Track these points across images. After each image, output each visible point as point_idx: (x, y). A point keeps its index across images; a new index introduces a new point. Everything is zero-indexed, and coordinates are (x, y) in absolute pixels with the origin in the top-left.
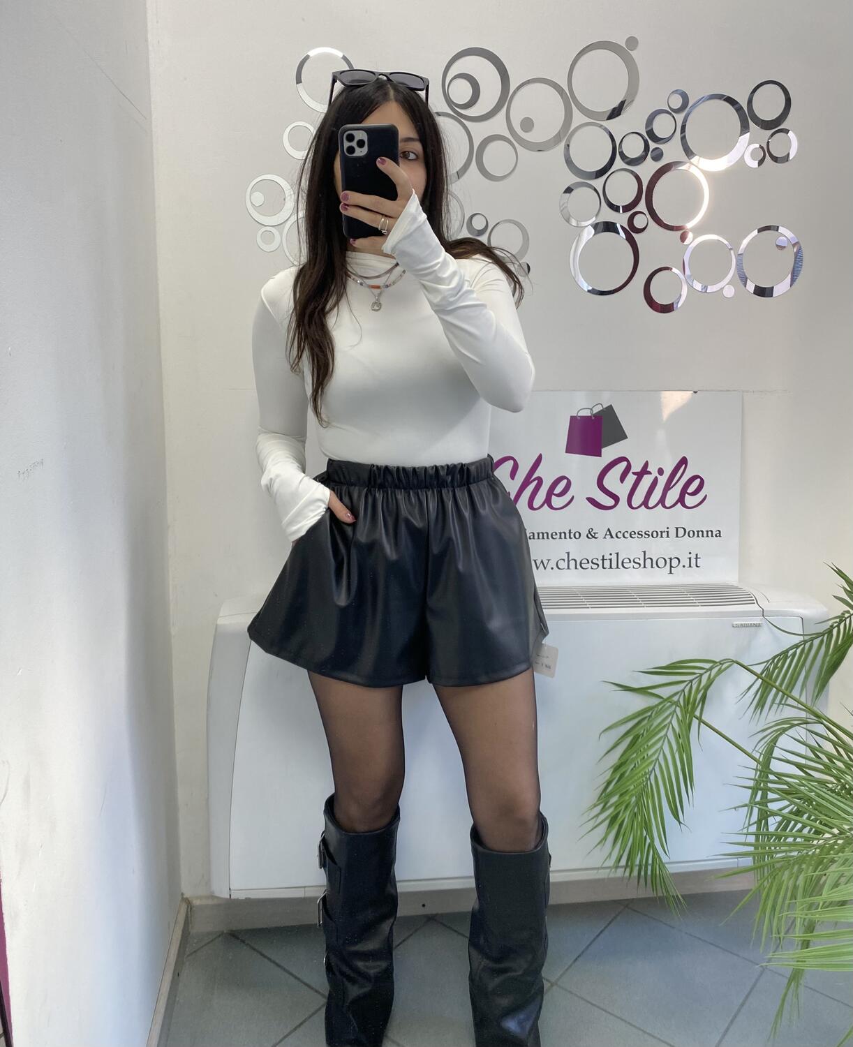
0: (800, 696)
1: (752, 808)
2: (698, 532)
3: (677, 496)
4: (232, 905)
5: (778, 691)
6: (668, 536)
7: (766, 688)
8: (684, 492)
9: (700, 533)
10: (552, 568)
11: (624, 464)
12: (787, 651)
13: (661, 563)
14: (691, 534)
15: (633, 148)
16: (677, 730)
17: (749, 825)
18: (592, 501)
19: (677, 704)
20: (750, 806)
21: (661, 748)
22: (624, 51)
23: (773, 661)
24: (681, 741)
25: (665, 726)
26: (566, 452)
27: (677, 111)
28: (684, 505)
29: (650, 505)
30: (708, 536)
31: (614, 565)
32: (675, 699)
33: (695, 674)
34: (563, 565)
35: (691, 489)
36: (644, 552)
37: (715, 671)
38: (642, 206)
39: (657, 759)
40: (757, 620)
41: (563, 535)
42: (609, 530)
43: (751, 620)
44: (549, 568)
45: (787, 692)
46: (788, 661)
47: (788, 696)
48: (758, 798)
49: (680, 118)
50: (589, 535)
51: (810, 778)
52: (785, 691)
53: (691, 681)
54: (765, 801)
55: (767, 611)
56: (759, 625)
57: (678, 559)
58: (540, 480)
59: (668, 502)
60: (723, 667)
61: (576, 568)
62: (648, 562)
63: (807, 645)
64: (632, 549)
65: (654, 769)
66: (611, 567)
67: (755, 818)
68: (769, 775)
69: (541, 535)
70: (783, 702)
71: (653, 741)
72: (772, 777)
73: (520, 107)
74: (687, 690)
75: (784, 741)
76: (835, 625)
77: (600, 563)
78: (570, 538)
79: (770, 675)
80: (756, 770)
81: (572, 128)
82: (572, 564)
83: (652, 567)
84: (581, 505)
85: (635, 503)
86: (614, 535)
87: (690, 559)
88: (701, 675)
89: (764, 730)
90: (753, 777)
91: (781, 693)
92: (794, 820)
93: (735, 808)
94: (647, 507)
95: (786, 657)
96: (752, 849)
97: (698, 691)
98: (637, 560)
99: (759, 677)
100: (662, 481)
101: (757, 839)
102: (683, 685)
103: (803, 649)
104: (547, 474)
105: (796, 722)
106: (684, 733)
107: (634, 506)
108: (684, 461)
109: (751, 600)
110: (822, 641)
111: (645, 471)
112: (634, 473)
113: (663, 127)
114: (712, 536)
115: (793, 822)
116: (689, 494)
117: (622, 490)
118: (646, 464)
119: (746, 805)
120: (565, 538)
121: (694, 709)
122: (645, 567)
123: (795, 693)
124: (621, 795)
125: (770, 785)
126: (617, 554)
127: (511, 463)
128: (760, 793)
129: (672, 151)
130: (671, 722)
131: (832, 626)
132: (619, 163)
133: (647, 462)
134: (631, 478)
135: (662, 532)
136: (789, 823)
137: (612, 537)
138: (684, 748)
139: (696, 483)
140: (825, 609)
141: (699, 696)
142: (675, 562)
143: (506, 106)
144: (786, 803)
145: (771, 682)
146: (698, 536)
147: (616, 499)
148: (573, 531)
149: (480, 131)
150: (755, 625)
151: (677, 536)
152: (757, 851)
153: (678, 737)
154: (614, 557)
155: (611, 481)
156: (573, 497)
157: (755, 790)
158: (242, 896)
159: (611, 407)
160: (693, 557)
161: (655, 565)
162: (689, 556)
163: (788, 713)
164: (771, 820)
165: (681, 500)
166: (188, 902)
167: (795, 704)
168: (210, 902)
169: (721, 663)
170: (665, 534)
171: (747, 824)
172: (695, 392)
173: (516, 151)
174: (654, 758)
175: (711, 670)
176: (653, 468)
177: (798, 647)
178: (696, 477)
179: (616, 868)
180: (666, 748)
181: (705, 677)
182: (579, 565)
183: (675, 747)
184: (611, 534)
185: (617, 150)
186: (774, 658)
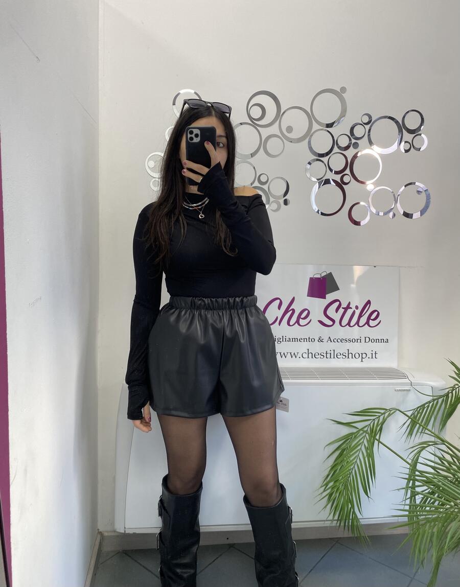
0: (432, 429)
1: (407, 490)
2: (376, 340)
3: (366, 321)
4: (125, 537)
5: (420, 425)
6: (360, 342)
7: (414, 423)
8: (369, 318)
9: (378, 340)
10: (300, 358)
11: (337, 303)
12: (424, 405)
13: (357, 356)
14: (373, 340)
15: (344, 142)
16: (367, 445)
17: (406, 499)
18: (321, 322)
19: (366, 432)
20: (407, 488)
21: (358, 455)
22: (340, 94)
23: (417, 410)
24: (368, 451)
25: (360, 444)
27: (367, 124)
28: (369, 326)
30: (381, 342)
31: (332, 357)
32: (365, 429)
33: (376, 416)
34: (305, 355)
35: (373, 317)
36: (348, 350)
38: (348, 171)
39: (356, 462)
40: (408, 388)
41: (305, 340)
42: (329, 338)
43: (404, 387)
44: (298, 357)
45: (425, 427)
47: (426, 429)
48: (410, 485)
49: (367, 127)
50: (319, 340)
51: (439, 474)
53: (374, 420)
54: (414, 487)
55: (414, 383)
56: (409, 390)
57: (366, 354)
58: (294, 311)
59: (361, 324)
61: (312, 358)
62: (350, 355)
63: (435, 402)
64: (341, 348)
65: (354, 467)
66: (330, 358)
67: (409, 495)
69: (294, 340)
70: (423, 431)
71: (354, 452)
72: (417, 473)
73: (286, 121)
74: (371, 425)
75: (424, 454)
76: (450, 391)
77: (325, 355)
78: (309, 341)
79: (415, 417)
80: (409, 469)
81: (312, 132)
82: (310, 355)
84: (315, 324)
85: (343, 324)
87: (372, 354)
88: (380, 416)
89: (413, 447)
90: (408, 473)
91: (422, 427)
92: (430, 497)
93: (398, 490)
94: (350, 326)
95: (424, 408)
96: (407, 513)
97: (377, 425)
98: (344, 354)
99: (409, 418)
100: (358, 312)
101: (410, 508)
102: (369, 422)
103: (433, 404)
104: (297, 307)
105: (431, 444)
106: (371, 447)
108: (369, 302)
109: (405, 377)
110: (443, 400)
111: (348, 307)
112: (342, 308)
113: (359, 131)
114: (384, 342)
115: (429, 499)
116: (372, 320)
117: (337, 317)
118: (349, 303)
119: (404, 488)
120: (307, 341)
121: (376, 435)
122: (349, 358)
123: (430, 427)
124: (335, 482)
125: (417, 478)
126: (334, 350)
127: (278, 301)
128: (411, 481)
129: (363, 144)
130: (363, 442)
131: (448, 392)
132: (336, 149)
134: (341, 311)
135: (357, 340)
136: (427, 499)
137: (331, 341)
138: (370, 455)
139: (375, 314)
140: (444, 383)
141: (378, 428)
142: (364, 356)
143: (279, 120)
144: (425, 488)
145: (416, 421)
146: (376, 342)
147: (333, 321)
148: (311, 338)
149: (265, 132)
150: (407, 390)
151: (365, 342)
152: (411, 515)
153: (367, 449)
154: (332, 352)
155: (331, 312)
156: (311, 320)
157: (409, 480)
158: (131, 532)
159: (330, 274)
160: (374, 353)
161: (353, 357)
162: (372, 352)
163: (426, 438)
164: (417, 497)
165: (367, 323)
166: (101, 533)
167: (430, 433)
168: (113, 534)
169: (390, 410)
170: (359, 341)
171: (404, 499)
172: (375, 267)
173: (283, 142)
174: (354, 461)
175: (385, 414)
176: (353, 306)
177: (430, 403)
178: (375, 311)
179: (332, 521)
180: (361, 456)
181: (381, 418)
182: (314, 356)
183: (365, 454)
184: (331, 340)
185: (335, 143)
186: (418, 408)
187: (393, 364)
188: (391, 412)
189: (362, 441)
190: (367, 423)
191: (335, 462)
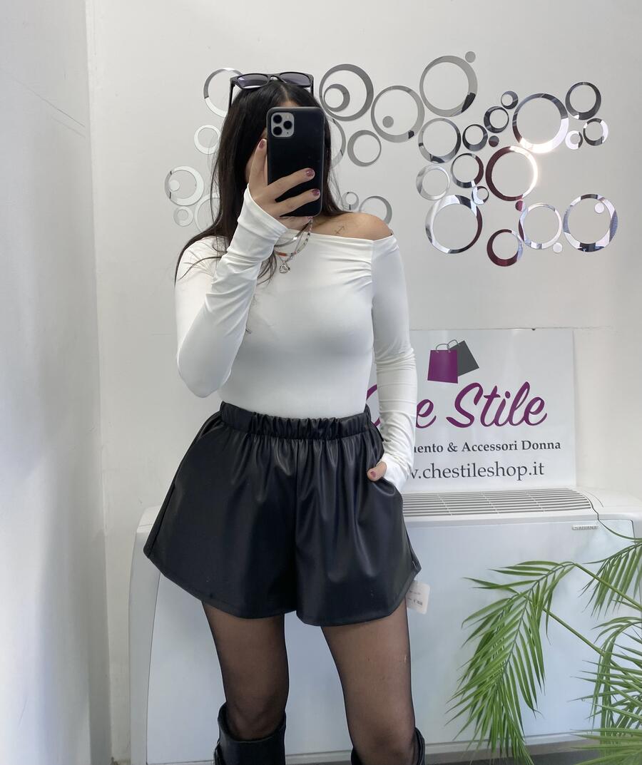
0: (634, 596)
1: (597, 699)
3: (522, 415)
5: (614, 591)
6: (516, 449)
7: (604, 587)
8: (527, 411)
9: (543, 445)
10: (420, 477)
11: (477, 389)
12: (620, 553)
13: (511, 471)
14: (535, 446)
15: (474, 137)
16: (528, 623)
17: (595, 714)
18: (451, 420)
19: (527, 601)
20: (595, 696)
21: (515, 641)
22: (465, 63)
23: (609, 561)
24: (531, 635)
25: (517, 622)
26: (428, 380)
27: (510, 107)
28: (528, 422)
29: (500, 422)
30: (549, 448)
31: (472, 474)
32: (527, 594)
33: (541, 574)
34: (429, 474)
35: (534, 408)
36: (497, 463)
37: (558, 573)
38: (483, 182)
39: (511, 652)
40: (593, 524)
41: (428, 449)
42: (466, 444)
43: (588, 523)
44: (417, 477)
45: (622, 593)
46: (623, 560)
47: (623, 596)
48: (602, 690)
49: (511, 112)
50: (450, 449)
52: (620, 592)
53: (538, 581)
54: (607, 700)
55: (601, 515)
56: (595, 528)
57: (526, 468)
59: (515, 421)
60: (565, 570)
61: (440, 476)
62: (500, 471)
63: (638, 548)
64: (486, 460)
65: (508, 661)
66: (469, 476)
67: (600, 707)
68: (611, 670)
70: (620, 600)
71: (508, 635)
72: (612, 672)
73: (381, 110)
74: (535, 589)
75: (622, 640)
77: (460, 472)
78: (434, 451)
79: (606, 575)
80: (599, 664)
81: (424, 124)
82: (436, 473)
83: (504, 475)
84: (443, 424)
85: (487, 421)
86: (471, 449)
87: (535, 467)
88: (547, 576)
89: (605, 625)
90: (596, 671)
91: (616, 594)
92: (631, 717)
93: (582, 699)
94: (497, 425)
95: (621, 559)
97: (544, 591)
98: (491, 470)
99: (595, 577)
100: (509, 402)
103: (634, 553)
105: (632, 621)
106: (534, 629)
107: (487, 423)
108: (526, 386)
109: (589, 505)
111: (494, 394)
112: (485, 396)
113: (498, 120)
114: (553, 448)
116: (532, 413)
117: (476, 411)
118: (495, 389)
119: (591, 697)
120: (430, 451)
121: (542, 605)
122: (497, 475)
123: (630, 593)
124: (479, 687)
125: (612, 679)
126: (474, 464)
128: (603, 686)
129: (505, 139)
130: (522, 618)
132: (463, 149)
133: (496, 387)
134: (483, 401)
135: (510, 445)
136: (627, 719)
137: (469, 450)
138: (535, 642)
139: (538, 404)
141: (546, 596)
142: (523, 471)
143: (371, 108)
145: (607, 584)
146: (541, 448)
147: (471, 418)
148: (436, 446)
149: (350, 128)
150: (592, 528)
151: (524, 448)
152: (603, 737)
153: (528, 632)
154: (471, 467)
155: (467, 403)
156: (435, 418)
157: (598, 683)
159: (463, 343)
160: (538, 465)
161: (506, 473)
162: (535, 465)
163: (625, 611)
165: (526, 418)
167: (631, 604)
169: (563, 566)
170: (513, 447)
171: (593, 714)
172: (534, 330)
173: (380, 142)
174: (508, 651)
175: (555, 572)
176: (501, 392)
177: (629, 551)
178: (538, 399)
179: (480, 742)
180: (519, 641)
181: (550, 578)
182: (443, 474)
183: (526, 640)
184: (468, 448)
185: (461, 139)
186: (610, 558)
187: (569, 483)
188: (566, 568)
189: (520, 617)
190: (529, 586)
191: (477, 652)
